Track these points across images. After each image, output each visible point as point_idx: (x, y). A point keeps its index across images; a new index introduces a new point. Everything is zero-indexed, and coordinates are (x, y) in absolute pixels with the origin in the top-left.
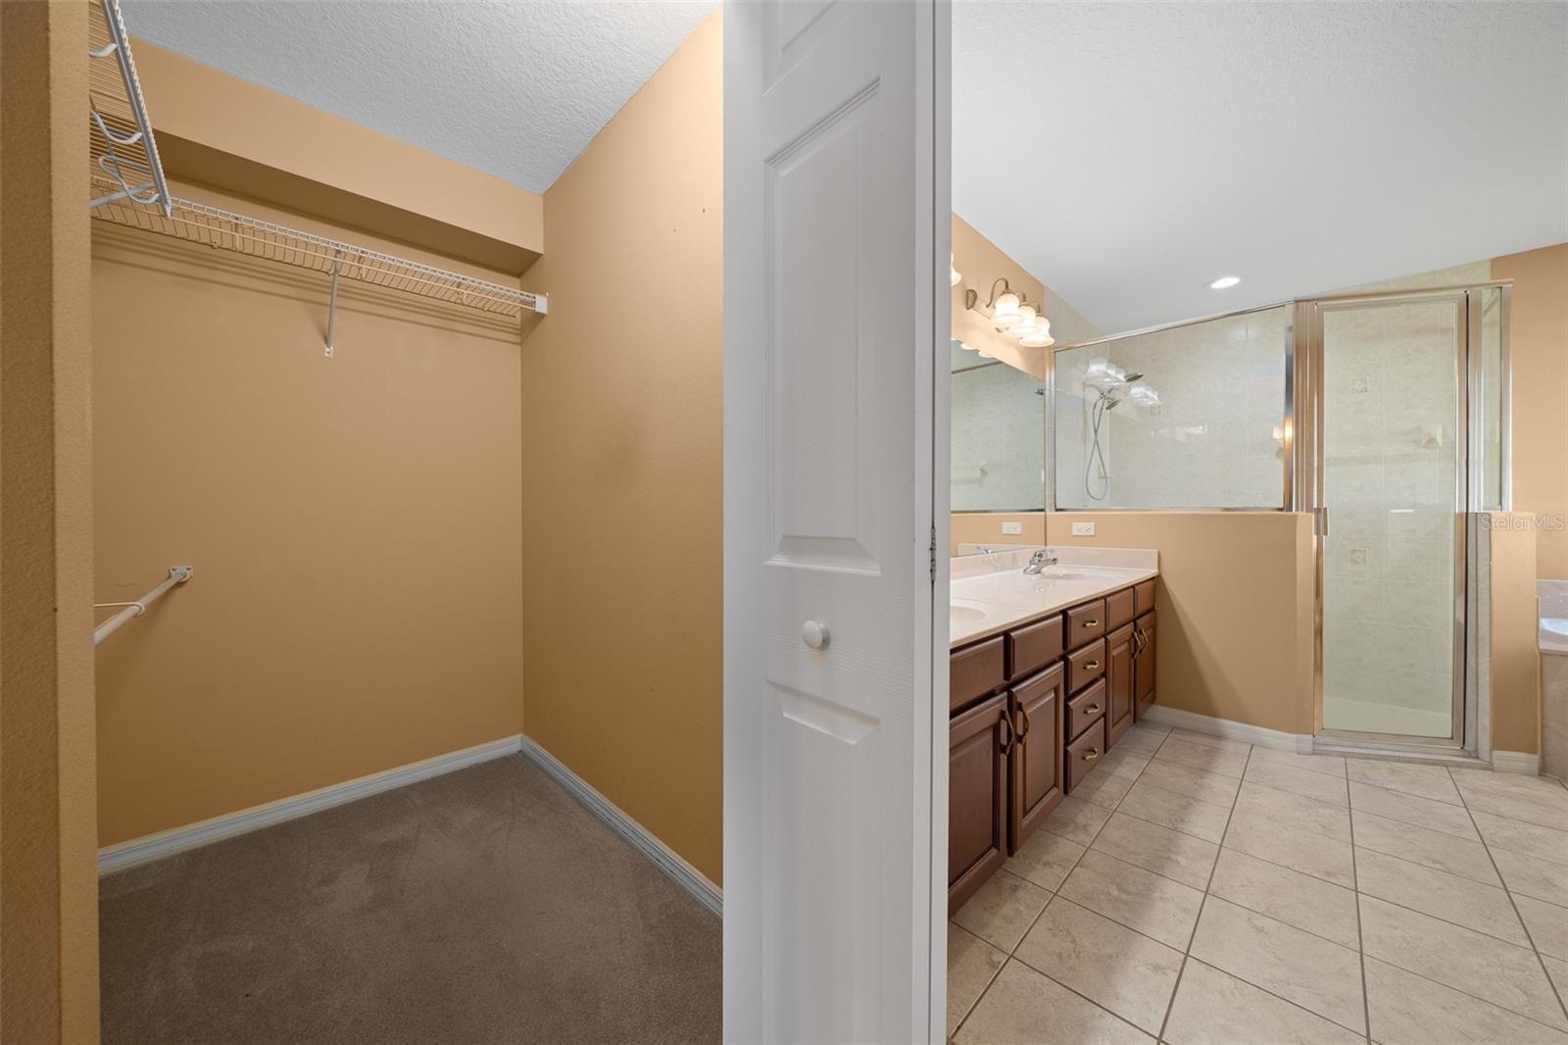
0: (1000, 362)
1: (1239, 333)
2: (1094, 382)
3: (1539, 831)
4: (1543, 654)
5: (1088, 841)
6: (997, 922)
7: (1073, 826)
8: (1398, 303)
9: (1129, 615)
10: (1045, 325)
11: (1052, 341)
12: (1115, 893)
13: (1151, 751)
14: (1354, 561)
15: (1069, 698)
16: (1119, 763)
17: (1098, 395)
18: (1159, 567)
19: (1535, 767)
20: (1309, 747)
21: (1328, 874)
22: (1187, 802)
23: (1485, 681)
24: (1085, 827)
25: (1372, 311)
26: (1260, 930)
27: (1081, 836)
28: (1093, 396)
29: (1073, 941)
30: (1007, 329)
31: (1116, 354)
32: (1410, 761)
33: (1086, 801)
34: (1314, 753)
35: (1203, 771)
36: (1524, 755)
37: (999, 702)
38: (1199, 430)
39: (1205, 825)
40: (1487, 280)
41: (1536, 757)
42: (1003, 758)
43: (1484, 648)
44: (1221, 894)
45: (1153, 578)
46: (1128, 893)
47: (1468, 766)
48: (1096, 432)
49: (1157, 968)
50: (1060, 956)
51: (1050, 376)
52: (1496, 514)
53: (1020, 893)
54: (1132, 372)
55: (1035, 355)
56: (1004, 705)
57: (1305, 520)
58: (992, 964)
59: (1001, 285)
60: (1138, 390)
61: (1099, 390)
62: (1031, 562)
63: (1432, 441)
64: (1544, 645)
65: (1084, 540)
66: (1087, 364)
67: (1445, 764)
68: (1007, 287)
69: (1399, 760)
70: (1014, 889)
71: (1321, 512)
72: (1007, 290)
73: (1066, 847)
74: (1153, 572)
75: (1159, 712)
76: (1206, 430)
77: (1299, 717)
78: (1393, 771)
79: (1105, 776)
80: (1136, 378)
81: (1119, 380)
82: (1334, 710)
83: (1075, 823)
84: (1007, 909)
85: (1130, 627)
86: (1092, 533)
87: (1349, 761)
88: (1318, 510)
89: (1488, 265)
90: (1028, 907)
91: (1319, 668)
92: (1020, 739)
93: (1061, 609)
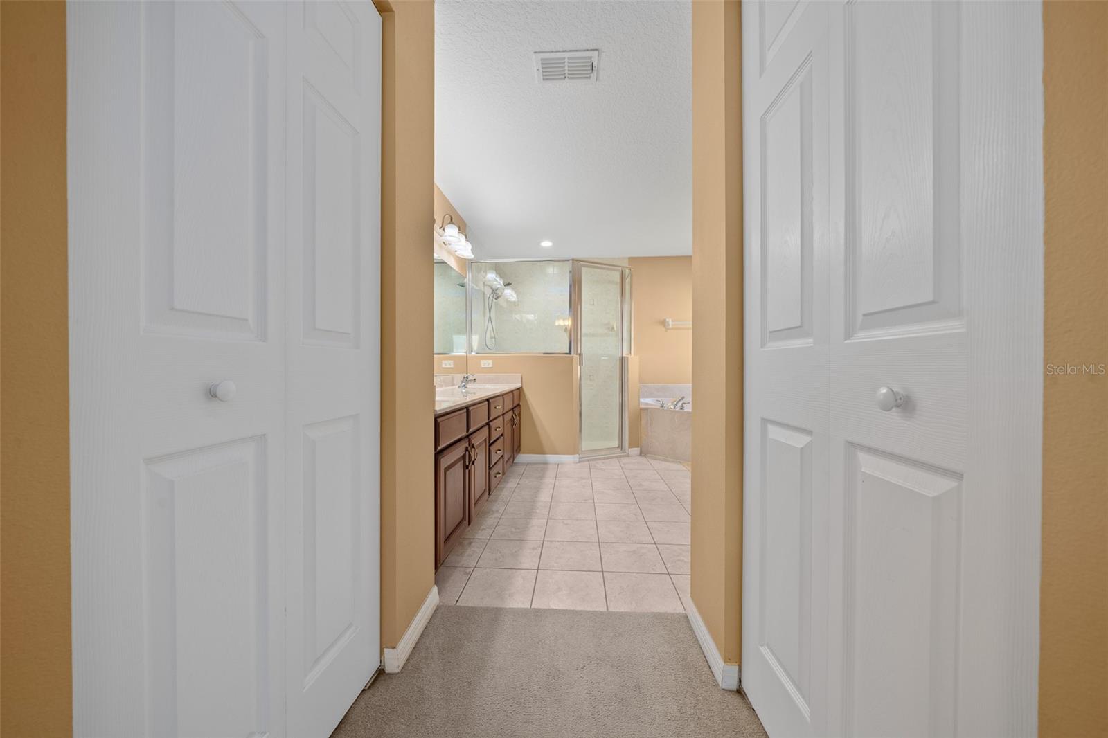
0: (444, 263)
1: (551, 270)
2: (489, 283)
3: (639, 471)
4: (641, 409)
5: (499, 515)
6: (464, 558)
7: (491, 512)
8: (604, 269)
9: (511, 407)
10: (469, 246)
11: (473, 256)
12: (514, 530)
13: (519, 475)
14: (591, 380)
15: (490, 445)
16: (508, 482)
17: (491, 291)
18: (522, 383)
19: (639, 452)
20: (577, 460)
21: (586, 500)
22: (537, 490)
23: (627, 423)
24: (497, 511)
25: (596, 270)
26: (567, 524)
27: (496, 515)
28: (488, 291)
29: (500, 552)
30: (450, 244)
31: (499, 269)
32: (608, 458)
33: (495, 501)
34: (579, 462)
35: (541, 477)
36: (636, 449)
37: (465, 444)
38: (531, 317)
39: (544, 497)
40: (627, 265)
41: (639, 448)
42: (467, 471)
43: (627, 409)
44: (553, 517)
45: (519, 388)
46: (519, 528)
47: (623, 456)
48: (490, 311)
49: (534, 549)
50: (496, 559)
51: (469, 276)
52: (629, 356)
53: (473, 544)
54: (507, 282)
55: (463, 262)
56: (467, 445)
57: (576, 357)
58: (467, 574)
59: (448, 219)
60: (508, 292)
61: (492, 288)
62: (462, 382)
63: (613, 328)
64: (642, 406)
65: (488, 370)
66: (486, 272)
67: (617, 457)
68: (451, 220)
69: (604, 458)
70: (470, 543)
71: (580, 355)
72: (451, 222)
73: (490, 520)
74: (518, 385)
75: (522, 458)
76: (536, 318)
77: (573, 449)
78: (603, 463)
79: (502, 489)
80: (508, 284)
81: (501, 285)
82: (585, 445)
83: (493, 511)
84: (469, 551)
85: (511, 412)
86: (491, 366)
87: (591, 462)
88: (580, 354)
89: (627, 260)
90: (478, 548)
91: (581, 431)
92: (473, 463)
93: (487, 398)
